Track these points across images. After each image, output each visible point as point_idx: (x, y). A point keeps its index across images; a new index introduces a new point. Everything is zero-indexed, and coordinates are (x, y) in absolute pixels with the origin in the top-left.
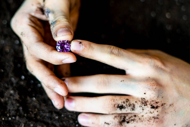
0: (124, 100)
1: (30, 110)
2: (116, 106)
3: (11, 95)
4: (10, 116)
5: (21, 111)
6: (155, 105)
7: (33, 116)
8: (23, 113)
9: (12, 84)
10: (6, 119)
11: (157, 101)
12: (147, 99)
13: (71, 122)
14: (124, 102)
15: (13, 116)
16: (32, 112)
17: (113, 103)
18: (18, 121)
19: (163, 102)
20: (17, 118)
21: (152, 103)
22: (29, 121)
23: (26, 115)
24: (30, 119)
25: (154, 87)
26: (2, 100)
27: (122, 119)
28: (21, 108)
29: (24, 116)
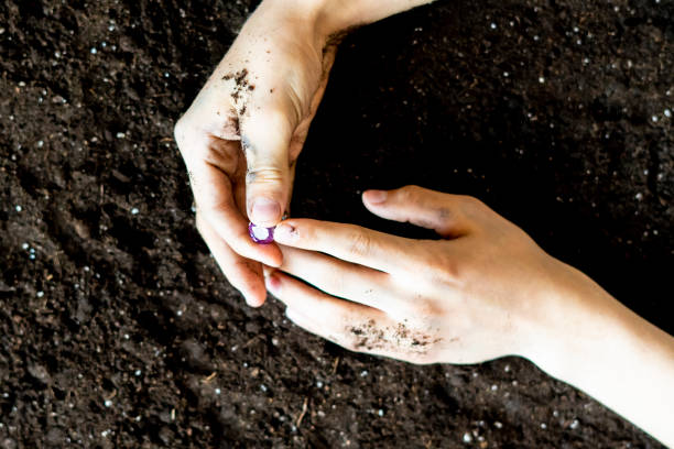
0: (367, 322)
1: (201, 277)
2: (349, 328)
3: (167, 245)
4: (162, 289)
5: (183, 280)
6: (421, 341)
7: (205, 291)
8: (186, 284)
9: (171, 220)
10: (154, 294)
11: (427, 334)
12: (408, 328)
13: (275, 313)
14: (364, 326)
15: (168, 288)
16: (205, 283)
17: (345, 323)
18: (177, 299)
19: (437, 337)
20: (176, 293)
21: (417, 337)
22: (198, 300)
23: (192, 289)
24: (198, 297)
25: (424, 316)
26: (150, 253)
27: (360, 341)
28: (184, 275)
29: (189, 291)
